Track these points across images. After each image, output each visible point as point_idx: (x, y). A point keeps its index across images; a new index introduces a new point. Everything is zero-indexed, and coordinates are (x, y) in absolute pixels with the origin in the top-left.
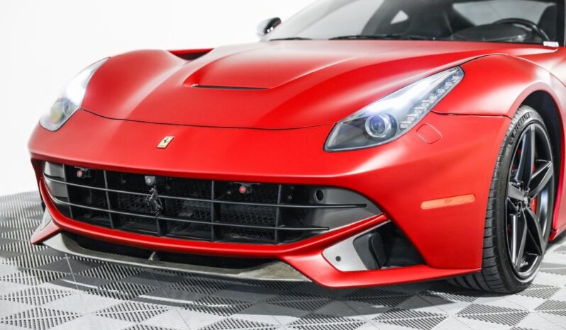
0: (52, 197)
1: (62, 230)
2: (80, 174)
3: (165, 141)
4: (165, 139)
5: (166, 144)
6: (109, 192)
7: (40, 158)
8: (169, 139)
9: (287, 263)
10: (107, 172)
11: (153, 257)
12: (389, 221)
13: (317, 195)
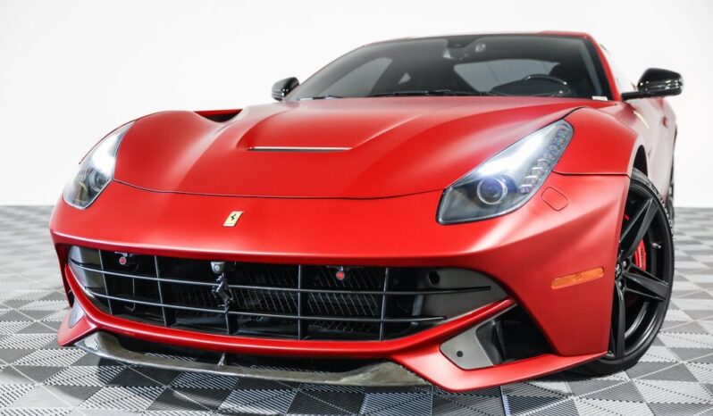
0: (83, 288)
1: (100, 329)
2: (122, 261)
3: (233, 218)
4: (232, 214)
5: (234, 221)
6: (161, 282)
7: (65, 242)
8: (238, 214)
9: (399, 363)
10: (158, 257)
11: (224, 362)
12: (516, 305)
13: (431, 277)
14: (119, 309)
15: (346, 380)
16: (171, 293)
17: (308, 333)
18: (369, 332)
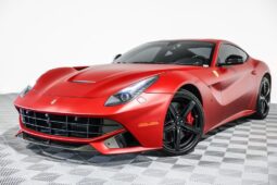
3: (53, 102)
9: (90, 145)
12: (127, 131)
14: (28, 127)
15: (76, 149)
16: (39, 123)
17: (70, 135)
18: (85, 136)
